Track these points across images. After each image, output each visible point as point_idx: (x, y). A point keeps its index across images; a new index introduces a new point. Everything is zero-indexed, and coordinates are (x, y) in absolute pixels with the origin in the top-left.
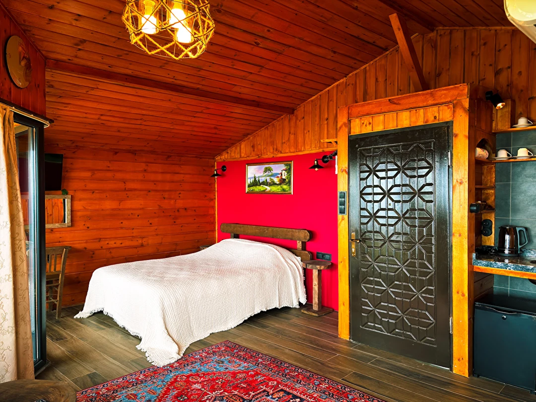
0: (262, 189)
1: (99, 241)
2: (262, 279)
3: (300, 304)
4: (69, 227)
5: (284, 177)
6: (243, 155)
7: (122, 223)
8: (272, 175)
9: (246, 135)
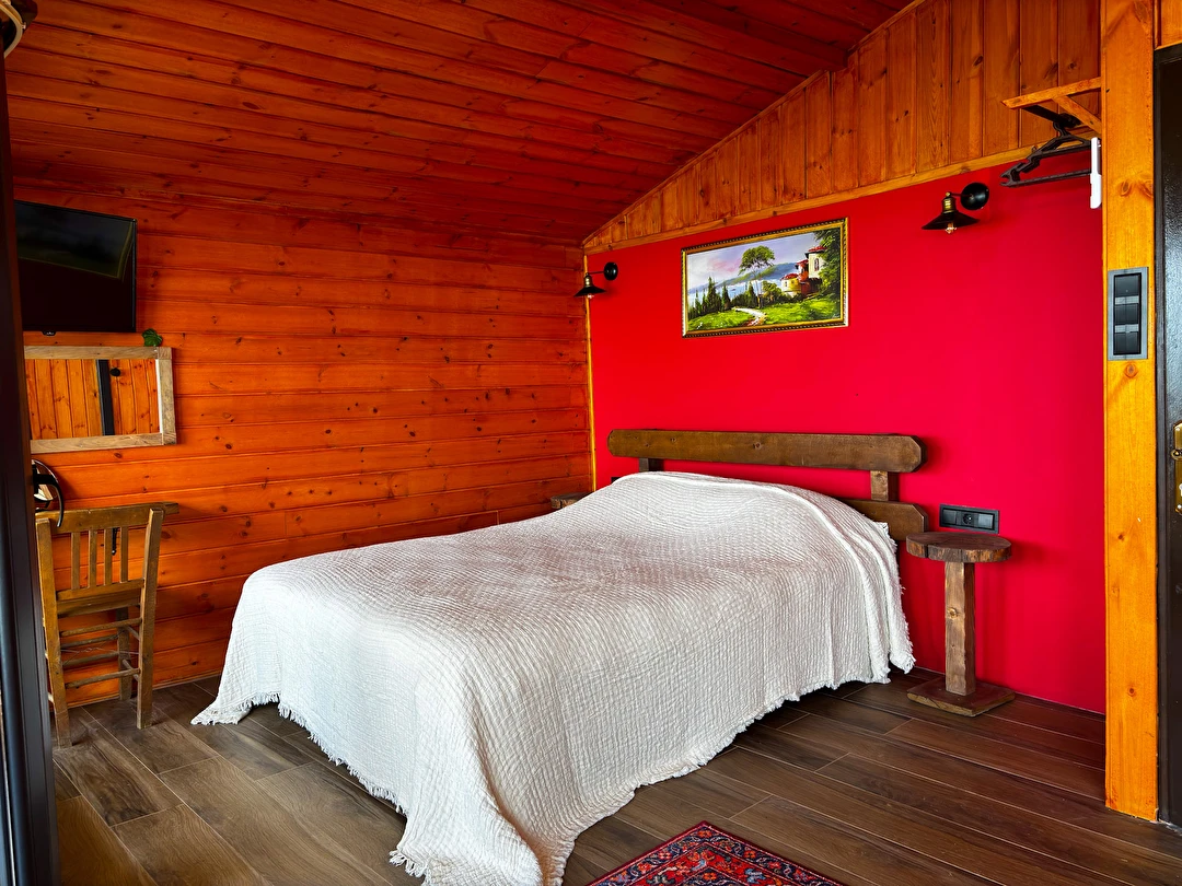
0: (736, 321)
1: (264, 487)
2: (784, 598)
3: (894, 671)
4: (169, 444)
5: (813, 274)
6: (670, 223)
7: (328, 432)
8: (772, 273)
9: (681, 158)
